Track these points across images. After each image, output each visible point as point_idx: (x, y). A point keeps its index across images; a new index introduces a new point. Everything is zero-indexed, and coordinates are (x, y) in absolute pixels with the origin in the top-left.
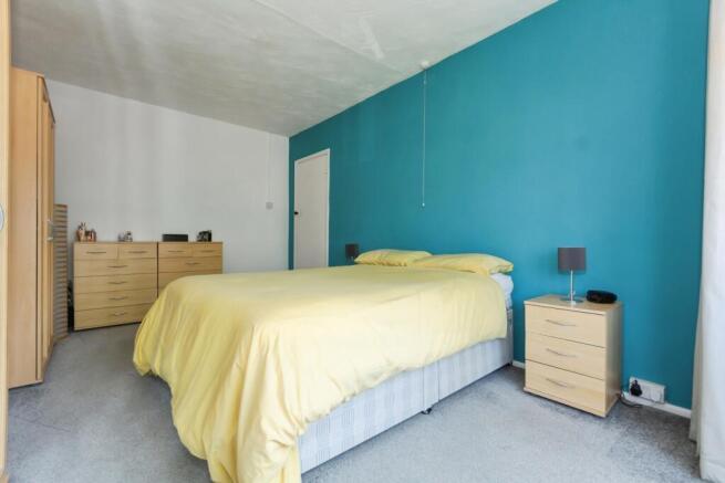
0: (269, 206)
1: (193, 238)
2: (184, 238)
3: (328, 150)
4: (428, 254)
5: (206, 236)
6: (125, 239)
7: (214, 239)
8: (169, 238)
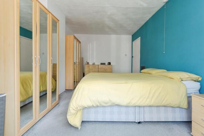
0: (126, 55)
1: (107, 64)
2: (104, 64)
3: (140, 37)
4: (166, 71)
5: (109, 64)
6: (94, 64)
7: (111, 64)
8: (102, 64)
